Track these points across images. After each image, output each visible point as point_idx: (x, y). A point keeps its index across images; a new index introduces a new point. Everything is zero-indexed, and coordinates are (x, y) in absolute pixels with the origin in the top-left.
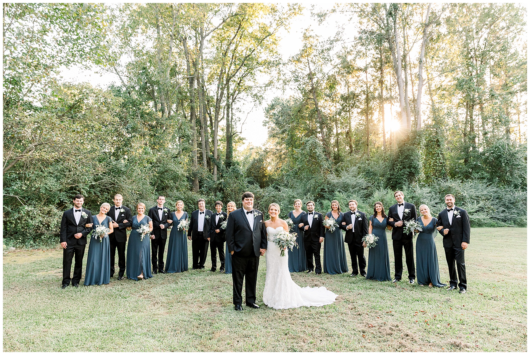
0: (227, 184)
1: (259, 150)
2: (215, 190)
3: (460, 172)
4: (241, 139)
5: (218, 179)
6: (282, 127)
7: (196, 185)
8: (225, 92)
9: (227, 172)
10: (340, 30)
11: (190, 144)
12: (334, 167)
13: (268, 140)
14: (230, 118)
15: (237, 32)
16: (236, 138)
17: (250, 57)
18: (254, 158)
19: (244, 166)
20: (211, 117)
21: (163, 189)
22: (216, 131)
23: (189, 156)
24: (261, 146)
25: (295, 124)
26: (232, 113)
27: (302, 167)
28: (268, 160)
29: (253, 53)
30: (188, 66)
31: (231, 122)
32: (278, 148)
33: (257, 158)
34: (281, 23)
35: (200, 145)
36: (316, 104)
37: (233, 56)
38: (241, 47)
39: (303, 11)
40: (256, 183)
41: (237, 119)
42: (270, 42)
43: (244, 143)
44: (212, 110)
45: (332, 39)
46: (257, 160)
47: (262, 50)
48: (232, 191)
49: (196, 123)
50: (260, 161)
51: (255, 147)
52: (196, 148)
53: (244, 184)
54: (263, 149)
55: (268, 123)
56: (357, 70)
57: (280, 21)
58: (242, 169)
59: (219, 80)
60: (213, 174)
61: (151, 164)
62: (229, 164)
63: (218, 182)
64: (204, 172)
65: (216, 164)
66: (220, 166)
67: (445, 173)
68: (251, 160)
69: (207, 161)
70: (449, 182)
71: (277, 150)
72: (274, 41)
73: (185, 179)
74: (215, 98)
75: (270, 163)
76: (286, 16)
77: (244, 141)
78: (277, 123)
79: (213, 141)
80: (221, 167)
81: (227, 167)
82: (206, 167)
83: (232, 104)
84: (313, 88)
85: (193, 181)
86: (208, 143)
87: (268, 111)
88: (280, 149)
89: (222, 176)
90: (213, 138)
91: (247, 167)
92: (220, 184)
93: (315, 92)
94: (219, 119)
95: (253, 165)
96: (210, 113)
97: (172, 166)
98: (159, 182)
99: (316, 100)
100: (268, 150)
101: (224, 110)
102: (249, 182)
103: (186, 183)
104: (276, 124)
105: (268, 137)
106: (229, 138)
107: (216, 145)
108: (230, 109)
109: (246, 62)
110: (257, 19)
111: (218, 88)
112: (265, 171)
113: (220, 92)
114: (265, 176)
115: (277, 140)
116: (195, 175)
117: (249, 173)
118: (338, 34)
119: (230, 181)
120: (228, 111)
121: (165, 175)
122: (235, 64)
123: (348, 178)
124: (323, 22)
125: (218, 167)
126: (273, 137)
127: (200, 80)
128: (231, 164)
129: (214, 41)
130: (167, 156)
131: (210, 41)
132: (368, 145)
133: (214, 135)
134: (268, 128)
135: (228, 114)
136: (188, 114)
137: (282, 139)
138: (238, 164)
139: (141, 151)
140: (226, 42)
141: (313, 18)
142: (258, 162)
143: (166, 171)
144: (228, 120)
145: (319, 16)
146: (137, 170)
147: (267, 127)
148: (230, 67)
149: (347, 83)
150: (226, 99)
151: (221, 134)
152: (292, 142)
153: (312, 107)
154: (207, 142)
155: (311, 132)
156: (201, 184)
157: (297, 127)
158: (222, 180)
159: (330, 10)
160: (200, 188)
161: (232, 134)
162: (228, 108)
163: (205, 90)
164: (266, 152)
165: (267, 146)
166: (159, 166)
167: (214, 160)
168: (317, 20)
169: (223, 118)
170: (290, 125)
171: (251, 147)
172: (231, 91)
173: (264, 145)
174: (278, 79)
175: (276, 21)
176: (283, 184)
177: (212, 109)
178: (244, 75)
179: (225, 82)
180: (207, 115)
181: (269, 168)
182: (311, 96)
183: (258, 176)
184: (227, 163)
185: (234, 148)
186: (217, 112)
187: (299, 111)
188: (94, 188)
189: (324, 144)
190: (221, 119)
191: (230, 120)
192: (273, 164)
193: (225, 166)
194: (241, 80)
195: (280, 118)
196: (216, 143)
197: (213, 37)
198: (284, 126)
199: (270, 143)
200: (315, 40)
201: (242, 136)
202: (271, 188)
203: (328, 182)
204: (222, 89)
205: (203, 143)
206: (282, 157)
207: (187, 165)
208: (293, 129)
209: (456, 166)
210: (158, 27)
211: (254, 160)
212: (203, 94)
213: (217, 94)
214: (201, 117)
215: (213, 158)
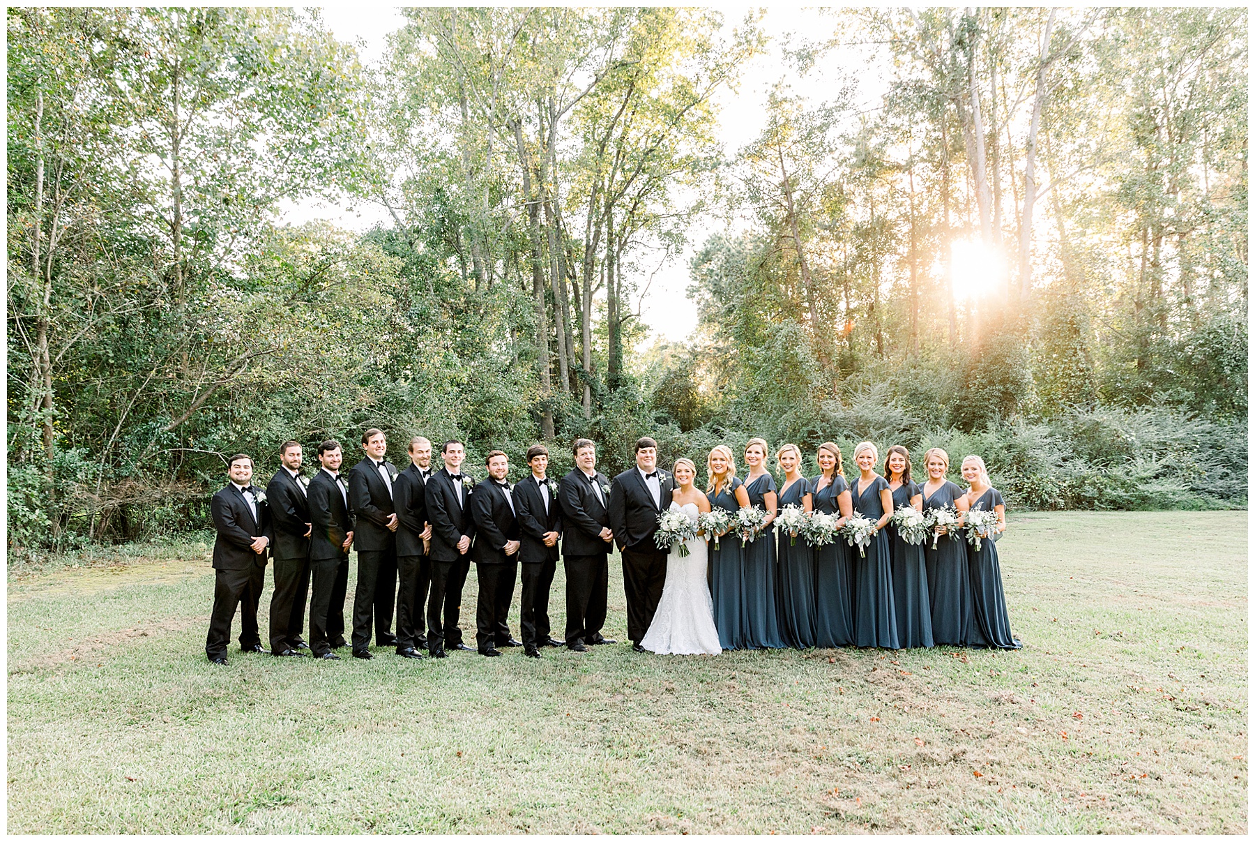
0: (611, 423)
1: (679, 350)
3: (1126, 388)
4: (639, 329)
5: (594, 415)
6: (728, 300)
7: (549, 427)
8: (604, 229)
9: (611, 400)
10: (849, 84)
11: (533, 342)
12: (840, 385)
13: (699, 329)
14: (615, 285)
15: (627, 100)
16: (631, 327)
17: (655, 152)
18: (668, 369)
19: (647, 386)
20: (575, 286)
21: (483, 436)
22: (587, 313)
23: (532, 368)
24: (685, 342)
25: (753, 293)
26: (619, 275)
27: (768, 385)
28: (700, 372)
29: (660, 145)
30: (527, 180)
31: (618, 293)
32: (721, 344)
33: (673, 368)
34: (719, 75)
35: (553, 344)
36: (799, 249)
37: (619, 151)
38: (635, 131)
39: (767, 46)
40: (673, 422)
41: (631, 288)
42: (696, 118)
43: (645, 337)
44: (577, 270)
45: (828, 106)
46: (675, 373)
47: (680, 136)
48: (621, 438)
49: (545, 297)
50: (682, 374)
51: (671, 345)
52: (546, 352)
53: (649, 425)
54: (689, 345)
55: (698, 291)
56: (890, 169)
57: (717, 71)
58: (643, 393)
59: (592, 204)
60: (582, 404)
61: (458, 385)
62: (615, 381)
63: (593, 420)
64: (565, 399)
65: (588, 384)
66: (597, 386)
67: (1090, 393)
68: (662, 372)
69: (570, 378)
70: (1096, 411)
71: (719, 350)
72: (705, 114)
73: (526, 415)
74: (584, 243)
75: (702, 378)
76: (729, 59)
77: (647, 332)
78: (718, 292)
79: (581, 335)
80: (599, 389)
81: (610, 389)
82: (567, 390)
83: (618, 255)
84: (790, 215)
85: (541, 420)
86: (571, 340)
87: (697, 266)
88: (723, 348)
89: (601, 408)
90: (581, 328)
91: (653, 387)
92: (597, 423)
93: (795, 222)
94: (593, 288)
95: (666, 383)
96: (575, 277)
97: (497, 389)
98: (475, 422)
99: (798, 241)
100: (699, 350)
101: (602, 269)
102: (657, 420)
103: (528, 424)
104: (715, 293)
105: (697, 323)
106: (615, 329)
107: (587, 343)
108: (615, 267)
109: (645, 165)
110: (668, 68)
111: (589, 222)
112: (692, 394)
113: (593, 229)
114: (692, 405)
115: (717, 328)
116: (545, 406)
117: (659, 401)
118: (844, 93)
119: (617, 417)
120: (611, 270)
121: (485, 408)
122: (623, 169)
123: (866, 407)
124: (812, 70)
125: (592, 389)
126: (709, 321)
127: (552, 206)
128: (619, 383)
129: (578, 122)
130: (489, 370)
131: (570, 122)
132: (915, 335)
133: (583, 322)
134: (698, 303)
135: (611, 277)
136: (528, 278)
137: (726, 325)
138: (634, 383)
139: (437, 360)
140: (603, 122)
141: (787, 62)
142: (676, 376)
143: (489, 400)
144: (611, 291)
145: (800, 57)
146: (433, 397)
147: (695, 300)
148: (613, 176)
149: (869, 198)
150: (605, 245)
151: (597, 317)
152: (748, 333)
153: (791, 256)
154: (568, 336)
155: (789, 310)
156: (557, 425)
157: (758, 299)
158: (602, 417)
159: (824, 42)
160: (557, 433)
161: (621, 319)
162: (611, 264)
163: (562, 227)
164: (694, 355)
165: (697, 341)
166: (474, 391)
167: (583, 374)
168: (795, 67)
169: (601, 285)
170: (744, 296)
171: (662, 344)
172: (616, 228)
173: (690, 339)
174: (717, 198)
175: (709, 73)
176: (728, 423)
177: (578, 267)
178: (642, 192)
179: (603, 210)
180: (568, 279)
181: (701, 389)
182: (789, 231)
183: (678, 407)
184: (611, 380)
185: (624, 349)
186: (589, 274)
187: (762, 265)
188: (352, 436)
189: (816, 335)
190: (598, 288)
191: (616, 289)
192: (709, 379)
193: (606, 387)
194: (636, 204)
195: (724, 279)
196: (586, 338)
197: (576, 112)
198: (732, 297)
199: (703, 335)
200: (795, 106)
201: (643, 321)
202: (704, 431)
203: (824, 416)
204: (598, 224)
205: (561, 339)
206: (730, 364)
207: (529, 386)
208: (749, 305)
209: (1115, 376)
210: (463, 102)
211: (670, 372)
212: (558, 237)
213: (587, 236)
214: (555, 286)
215: (581, 369)
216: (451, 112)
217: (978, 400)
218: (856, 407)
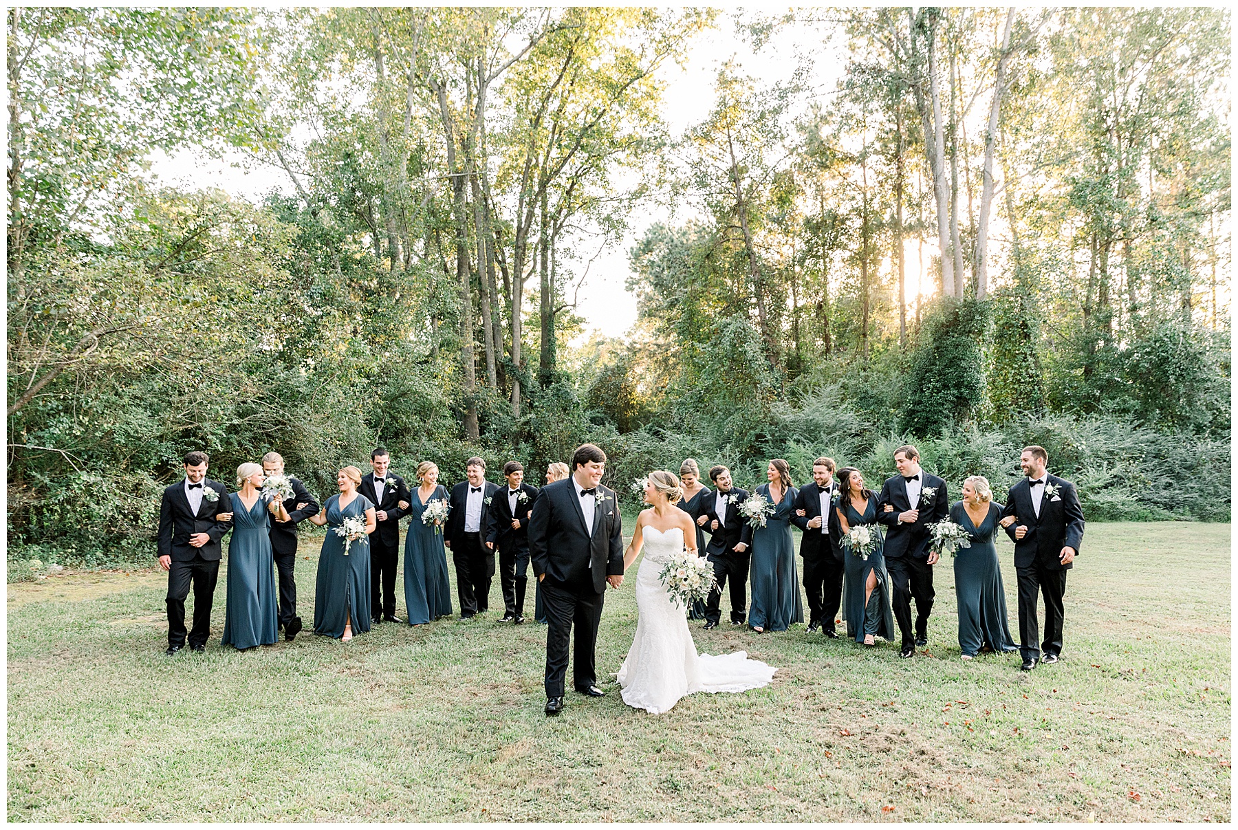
0: (543, 423)
1: (617, 346)
2: (516, 437)
3: (1074, 396)
4: (574, 322)
5: (524, 413)
6: (670, 294)
7: (473, 426)
8: (538, 211)
9: (543, 397)
10: (804, 65)
11: (456, 331)
12: (788, 386)
13: (638, 324)
14: (549, 273)
15: (564, 69)
16: (565, 320)
17: (595, 128)
18: (605, 366)
19: (582, 383)
20: (504, 271)
21: (396, 435)
22: (517, 301)
23: (455, 359)
24: (623, 338)
25: (698, 286)
26: (554, 261)
27: (713, 385)
28: (639, 370)
29: (601, 120)
30: (451, 150)
31: (552, 280)
32: (661, 341)
33: (612, 364)
34: (666, 47)
35: (479, 334)
36: (747, 240)
37: (555, 126)
38: (573, 105)
39: (717, 20)
40: (610, 423)
41: (566, 276)
42: (640, 94)
43: (580, 331)
44: (507, 255)
45: (784, 85)
46: (612, 370)
47: (623, 113)
48: (554, 439)
49: (471, 283)
50: (620, 371)
51: (608, 340)
52: (470, 342)
53: (582, 425)
54: (627, 344)
55: (638, 283)
56: (842, 160)
57: (664, 44)
58: (578, 390)
59: (524, 182)
60: (511, 400)
61: (368, 377)
62: (548, 377)
63: (523, 419)
64: (491, 395)
65: (517, 379)
66: (527, 382)
67: (1038, 400)
68: (598, 369)
69: (497, 372)
70: (1047, 418)
71: (658, 346)
72: (650, 90)
73: (448, 413)
74: (515, 224)
75: (641, 377)
76: (677, 32)
77: (582, 326)
78: (659, 284)
79: (511, 326)
80: (530, 385)
81: (542, 386)
82: (494, 385)
83: (552, 239)
84: (740, 203)
85: (464, 418)
86: (499, 331)
87: (637, 257)
88: (664, 345)
89: (531, 406)
90: (511, 318)
91: (589, 385)
92: (527, 423)
93: (744, 211)
94: (524, 275)
95: (603, 381)
96: (504, 261)
97: (416, 382)
98: (388, 419)
99: (747, 231)
100: (638, 346)
101: (535, 255)
102: (593, 420)
103: (449, 422)
104: (656, 285)
105: (637, 317)
106: (548, 320)
107: (517, 334)
108: (550, 252)
109: (584, 141)
110: (610, 38)
111: (521, 201)
112: (630, 393)
113: (525, 211)
114: (628, 406)
115: (658, 323)
116: (469, 403)
117: (595, 398)
118: (798, 74)
119: (549, 416)
120: (544, 256)
121: (400, 403)
122: (560, 145)
123: (817, 410)
124: (765, 47)
125: (522, 385)
126: (649, 316)
127: (480, 182)
128: (552, 379)
129: (511, 92)
130: (405, 360)
131: (501, 91)
132: (865, 335)
133: (513, 311)
134: (639, 296)
135: (544, 264)
136: (452, 260)
137: (669, 320)
138: (568, 379)
139: (343, 348)
140: (537, 93)
141: (740, 36)
142: (614, 374)
143: (404, 394)
144: (544, 277)
145: (754, 31)
146: (336, 391)
147: (635, 293)
148: (548, 153)
149: (820, 190)
150: (539, 228)
151: (528, 309)
152: (691, 328)
153: (737, 247)
154: (496, 326)
155: (736, 305)
156: (483, 424)
157: (703, 292)
158: (533, 415)
159: (780, 16)
160: (482, 433)
161: (554, 309)
162: (545, 249)
163: (491, 206)
164: (633, 350)
165: (636, 337)
166: (386, 383)
167: (513, 370)
168: (749, 42)
169: (533, 271)
170: (688, 289)
171: (600, 339)
172: (551, 209)
173: (629, 334)
174: (661, 182)
175: (654, 44)
176: (670, 425)
177: (509, 251)
178: (580, 172)
179: (536, 189)
180: (496, 264)
181: (640, 388)
182: (736, 221)
183: (615, 407)
184: (543, 376)
185: (557, 342)
186: (520, 259)
187: (708, 257)
188: (237, 433)
189: (764, 333)
190: (529, 275)
191: (549, 277)
192: (649, 379)
193: (537, 384)
194: (573, 184)
195: (666, 272)
196: (517, 329)
197: (508, 81)
198: (674, 291)
199: (642, 331)
200: (746, 87)
201: (577, 313)
202: (643, 433)
203: (772, 418)
204: (531, 204)
205: (489, 330)
206: (671, 362)
207: (451, 380)
208: (695, 297)
209: (1064, 383)
210: (378, 56)
211: (606, 369)
212: (486, 216)
213: (519, 216)
214: (482, 271)
215: (510, 364)
216: (363, 68)
217: (932, 404)
218: (806, 410)
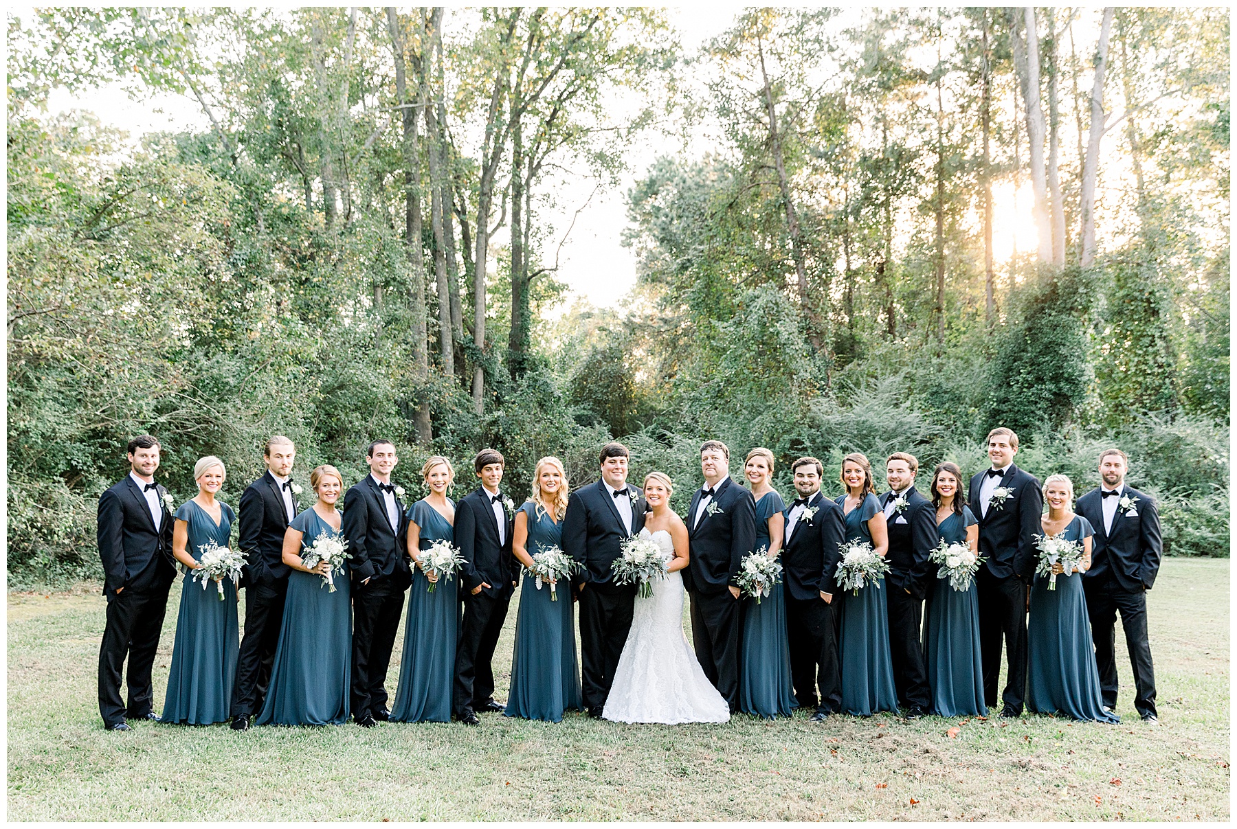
0: (515, 423)
1: (608, 319)
2: (479, 440)
4: (554, 289)
5: (488, 410)
6: (682, 252)
7: (424, 426)
8: (509, 145)
9: (515, 390)
11: (405, 304)
12: (836, 376)
13: (638, 290)
14: (523, 227)
16: (541, 287)
17: (585, 40)
18: (594, 347)
19: (563, 370)
20: (464, 224)
21: (332, 437)
22: (481, 265)
23: (405, 341)
24: (617, 308)
25: (718, 244)
26: (528, 212)
27: (737, 375)
28: (639, 352)
29: (592, 30)
30: (399, 67)
31: (526, 237)
32: (668, 313)
33: (601, 346)
36: (782, 184)
37: (532, 37)
40: (600, 423)
41: (544, 230)
43: (562, 301)
44: (468, 202)
46: (603, 353)
47: (620, 18)
48: (529, 443)
49: (423, 241)
50: (613, 354)
51: (596, 312)
52: (422, 318)
53: (565, 426)
54: (623, 315)
55: (637, 236)
56: (910, 78)
58: (559, 382)
59: (492, 109)
60: (471, 394)
61: (301, 363)
62: (520, 363)
63: (488, 418)
64: (448, 386)
65: (481, 365)
66: (493, 369)
67: (1170, 397)
68: (584, 354)
69: (455, 356)
70: (1179, 422)
71: (665, 321)
73: (392, 408)
74: (479, 164)
75: (642, 362)
77: (563, 294)
78: (667, 239)
79: (472, 294)
80: (497, 374)
81: (513, 374)
82: (450, 373)
83: (527, 184)
84: (772, 137)
85: (414, 415)
86: (457, 302)
87: (637, 201)
88: (672, 319)
89: (499, 401)
90: (472, 285)
91: (570, 375)
92: (494, 423)
93: (779, 147)
94: (489, 230)
95: (592, 366)
96: (464, 212)
97: (359, 371)
98: (323, 417)
99: (783, 173)
100: (637, 320)
101: (504, 202)
102: (579, 419)
103: (396, 420)
104: (662, 240)
105: (636, 281)
106: (520, 287)
107: (481, 307)
108: (524, 198)
109: (570, 57)
111: (488, 134)
112: (627, 384)
113: (492, 144)
114: (625, 400)
115: (665, 290)
116: (421, 396)
117: (580, 392)
119: (522, 415)
120: (516, 204)
121: (337, 397)
123: (871, 409)
125: (487, 375)
126: (653, 281)
127: (435, 111)
128: (526, 365)
130: (345, 343)
132: (939, 309)
133: (475, 276)
134: (639, 255)
135: (516, 215)
136: (397, 207)
137: (678, 288)
138: (546, 366)
142: (605, 358)
143: (343, 386)
144: (516, 234)
146: (268, 380)
147: (634, 249)
148: (523, 70)
149: (882, 116)
150: (510, 167)
151: (495, 269)
152: (708, 299)
153: (771, 194)
154: (453, 296)
155: (767, 269)
156: (437, 424)
157: (724, 253)
158: (501, 413)
160: (435, 434)
161: (529, 274)
162: (518, 195)
163: (448, 140)
164: (631, 327)
165: (633, 307)
166: (322, 371)
167: (475, 352)
169: (501, 224)
170: (705, 247)
171: (583, 310)
172: (526, 144)
173: (625, 304)
174: (669, 107)
176: (680, 427)
177: (469, 198)
178: (565, 95)
179: (507, 117)
180: (454, 217)
181: (640, 377)
182: (769, 160)
183: (606, 402)
184: (514, 361)
185: (533, 317)
186: (485, 208)
187: (731, 206)
189: (804, 306)
190: (495, 229)
191: (523, 231)
192: (650, 363)
193: (506, 371)
194: (555, 111)
195: (675, 222)
196: (480, 300)
198: (687, 248)
199: (643, 300)
201: (558, 278)
202: (643, 437)
203: (813, 419)
204: (500, 138)
205: (444, 301)
206: (681, 342)
207: (399, 367)
208: (713, 259)
209: (1205, 375)
211: (595, 352)
212: (442, 154)
213: (484, 154)
214: (436, 225)
215: (471, 345)
217: (1021, 403)
218: (857, 409)
